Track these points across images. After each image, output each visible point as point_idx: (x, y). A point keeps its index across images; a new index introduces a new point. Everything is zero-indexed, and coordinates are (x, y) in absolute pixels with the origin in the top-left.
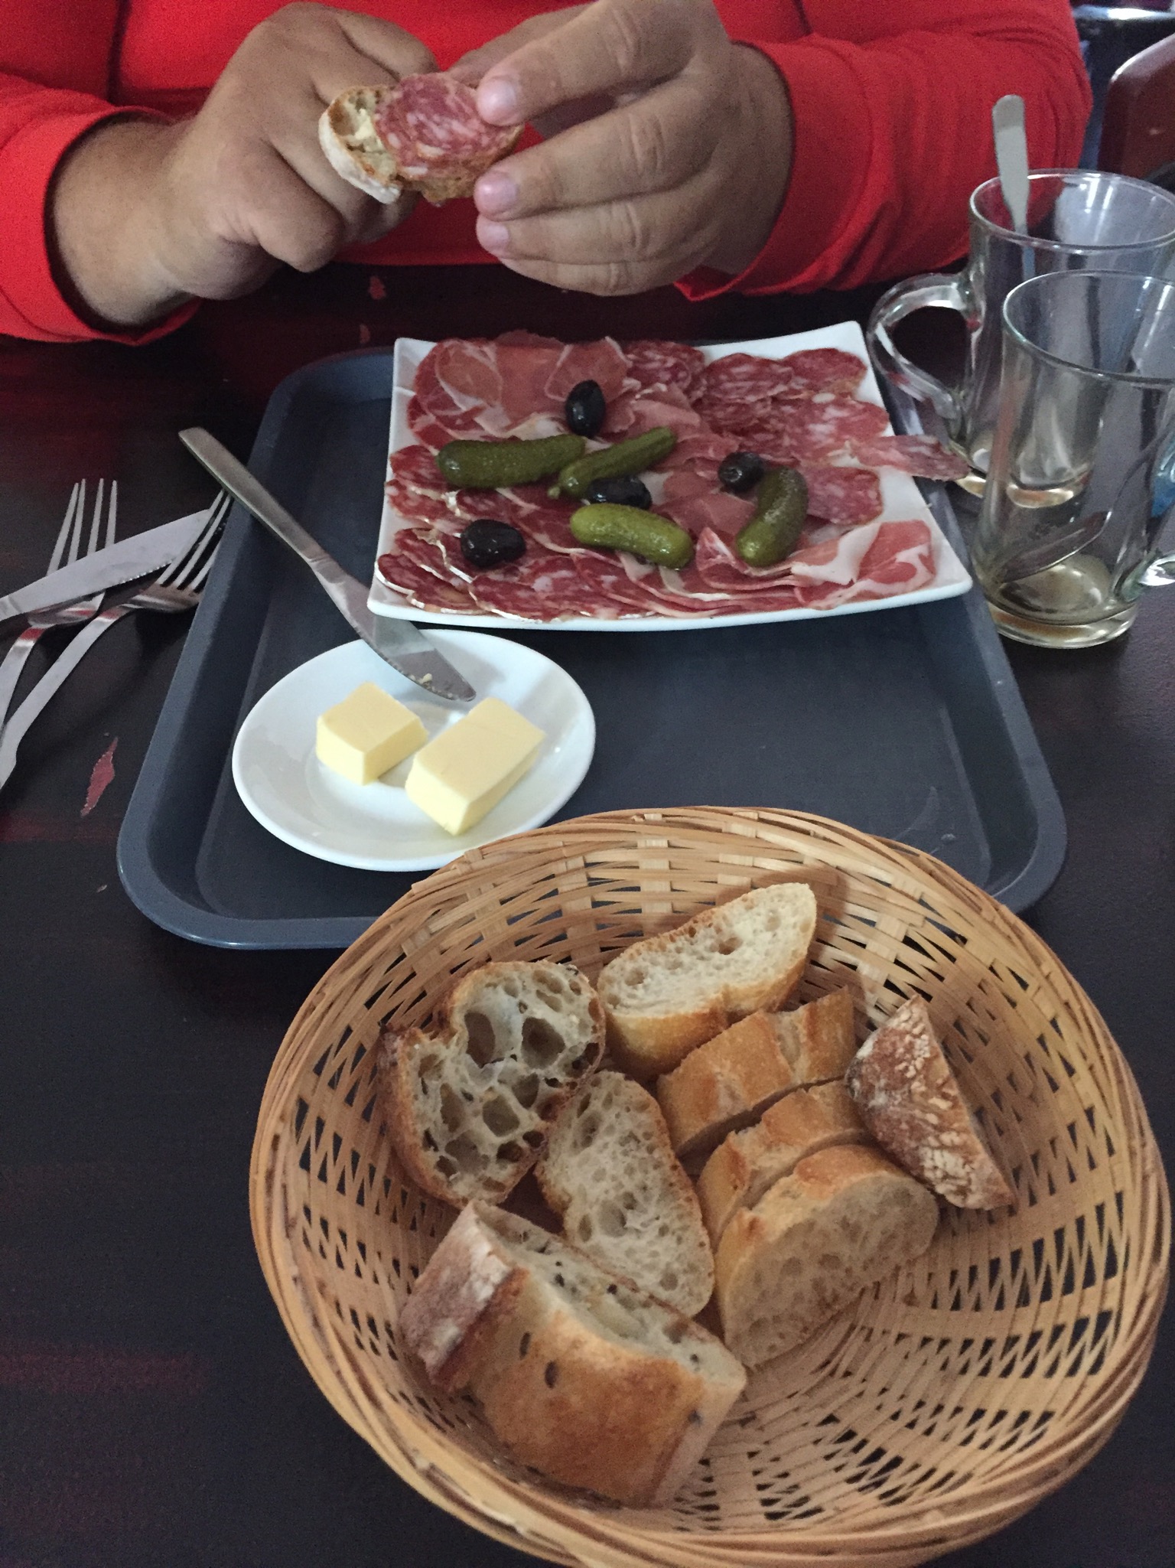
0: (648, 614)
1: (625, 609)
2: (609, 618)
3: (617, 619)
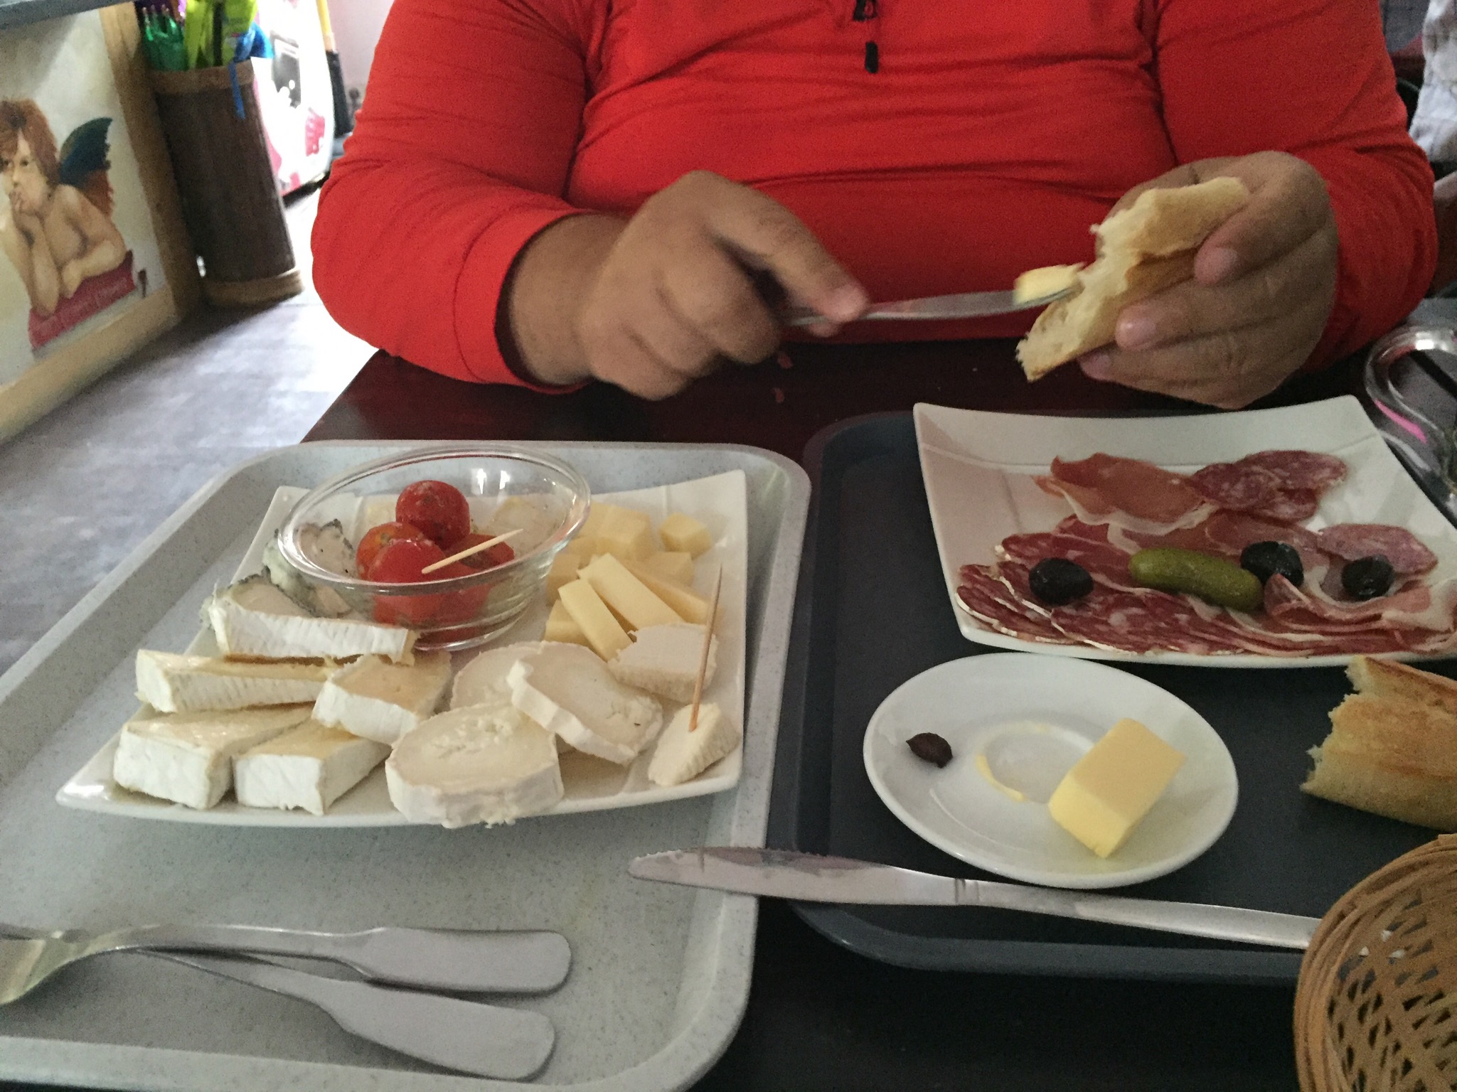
0: (1239, 651)
1: (1213, 646)
2: (1199, 654)
3: (1208, 654)
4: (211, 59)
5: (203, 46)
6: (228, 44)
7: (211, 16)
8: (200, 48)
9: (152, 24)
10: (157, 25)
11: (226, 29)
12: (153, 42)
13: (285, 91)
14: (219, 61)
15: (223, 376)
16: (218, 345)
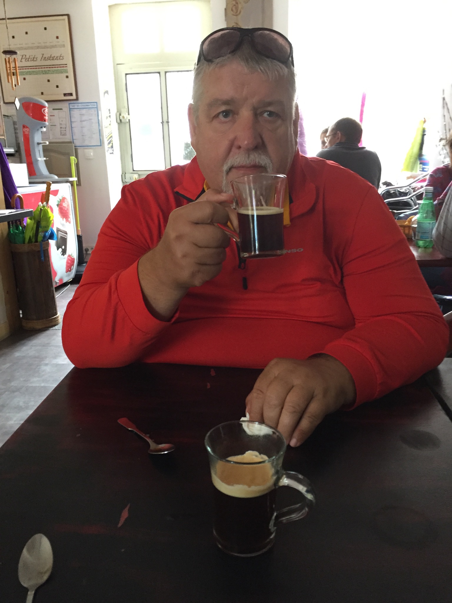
4: (34, 240)
5: (31, 236)
6: (41, 235)
7: (35, 226)
8: (30, 236)
9: (13, 227)
10: (15, 228)
11: (40, 230)
12: (12, 234)
13: (60, 250)
14: (36, 241)
15: (24, 357)
16: (23, 344)
